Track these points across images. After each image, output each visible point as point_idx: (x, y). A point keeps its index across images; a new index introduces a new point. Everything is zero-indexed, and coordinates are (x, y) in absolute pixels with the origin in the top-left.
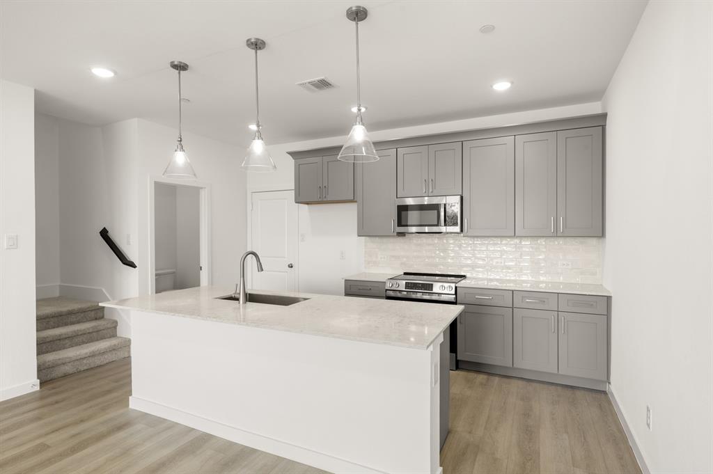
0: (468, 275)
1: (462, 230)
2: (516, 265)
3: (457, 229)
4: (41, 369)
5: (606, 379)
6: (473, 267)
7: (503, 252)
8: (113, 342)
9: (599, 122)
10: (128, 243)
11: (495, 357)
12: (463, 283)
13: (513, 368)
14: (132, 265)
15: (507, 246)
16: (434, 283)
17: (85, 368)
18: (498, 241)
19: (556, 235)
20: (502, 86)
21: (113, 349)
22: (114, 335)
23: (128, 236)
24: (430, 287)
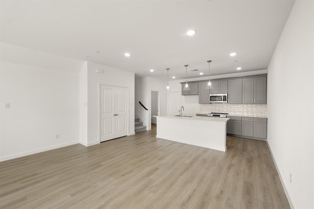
0: (229, 113)
1: (228, 102)
2: (242, 111)
3: (227, 102)
4: (135, 130)
5: (266, 138)
6: (231, 111)
7: (239, 108)
8: (142, 127)
9: (265, 76)
10: (146, 105)
11: (236, 133)
12: (227, 115)
13: (241, 135)
14: (148, 110)
15: (240, 106)
16: (221, 115)
18: (237, 105)
19: (253, 103)
21: (144, 128)
22: (142, 126)
23: (146, 103)
24: (219, 116)
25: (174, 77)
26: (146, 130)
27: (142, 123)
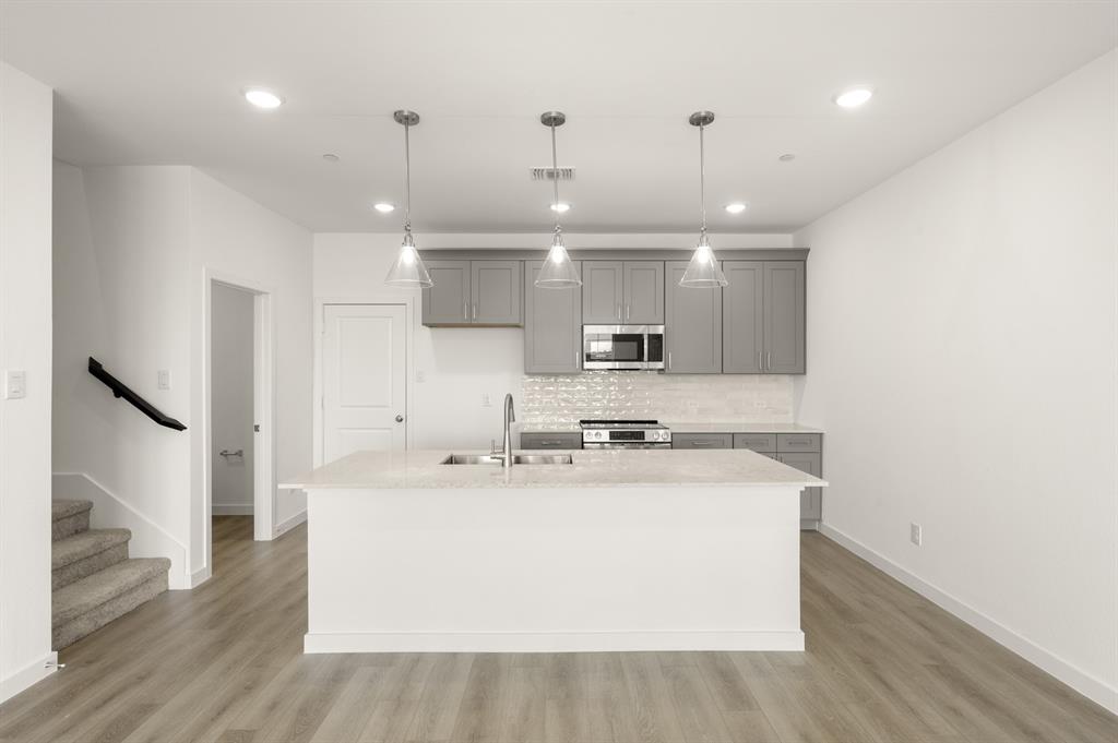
1: (666, 366)
3: (660, 365)
5: (817, 518)
14: (179, 427)
16: (646, 431)
17: (107, 620)
20: (736, 209)
21: (146, 581)
22: (126, 562)
23: (162, 375)
24: (641, 435)
25: (384, 208)
26: (167, 590)
27: (118, 539)
